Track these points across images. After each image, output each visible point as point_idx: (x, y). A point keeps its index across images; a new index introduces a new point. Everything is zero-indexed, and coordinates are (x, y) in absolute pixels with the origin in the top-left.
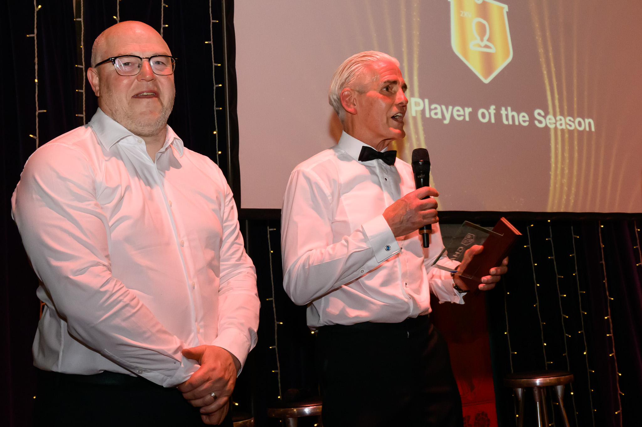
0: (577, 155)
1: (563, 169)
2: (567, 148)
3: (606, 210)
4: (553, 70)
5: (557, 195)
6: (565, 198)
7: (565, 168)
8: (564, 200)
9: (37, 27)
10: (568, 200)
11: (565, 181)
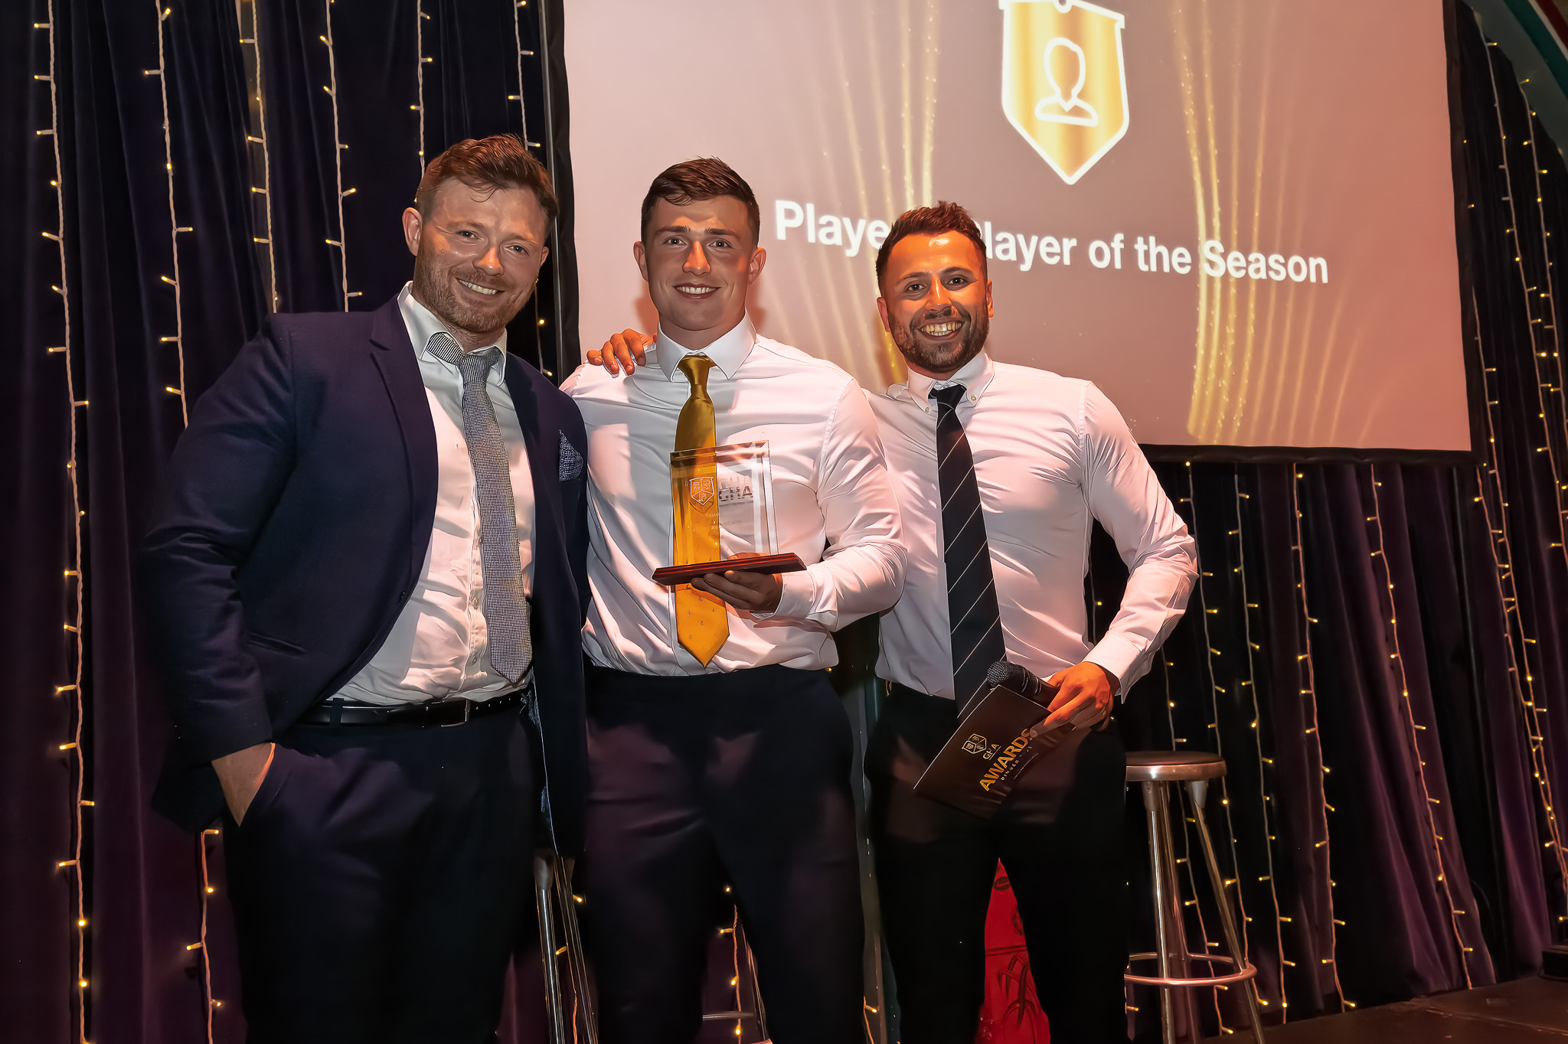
0: (1253, 331)
1: (1221, 360)
2: (1232, 316)
3: (1310, 443)
4: (1213, 152)
5: (1207, 411)
6: (1223, 417)
7: (1227, 358)
8: (1219, 422)
9: (164, 55)
10: (1228, 423)
11: (1225, 383)
